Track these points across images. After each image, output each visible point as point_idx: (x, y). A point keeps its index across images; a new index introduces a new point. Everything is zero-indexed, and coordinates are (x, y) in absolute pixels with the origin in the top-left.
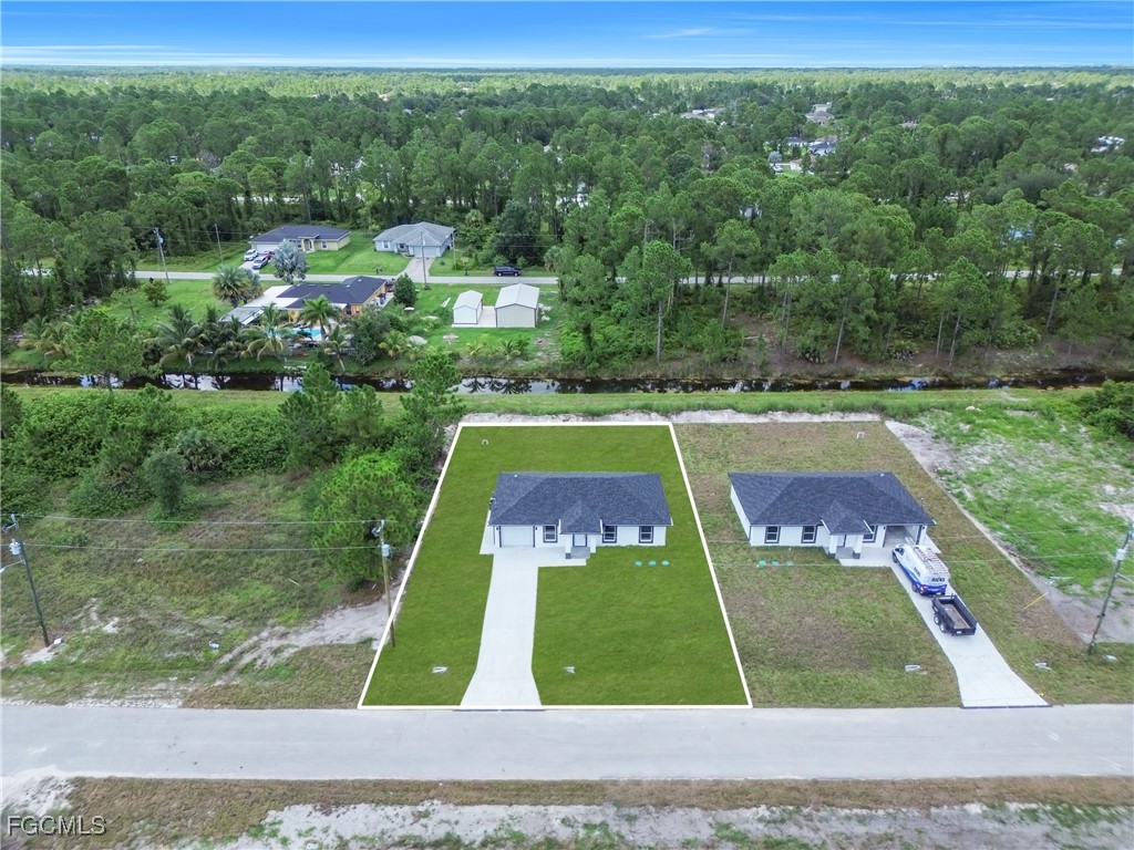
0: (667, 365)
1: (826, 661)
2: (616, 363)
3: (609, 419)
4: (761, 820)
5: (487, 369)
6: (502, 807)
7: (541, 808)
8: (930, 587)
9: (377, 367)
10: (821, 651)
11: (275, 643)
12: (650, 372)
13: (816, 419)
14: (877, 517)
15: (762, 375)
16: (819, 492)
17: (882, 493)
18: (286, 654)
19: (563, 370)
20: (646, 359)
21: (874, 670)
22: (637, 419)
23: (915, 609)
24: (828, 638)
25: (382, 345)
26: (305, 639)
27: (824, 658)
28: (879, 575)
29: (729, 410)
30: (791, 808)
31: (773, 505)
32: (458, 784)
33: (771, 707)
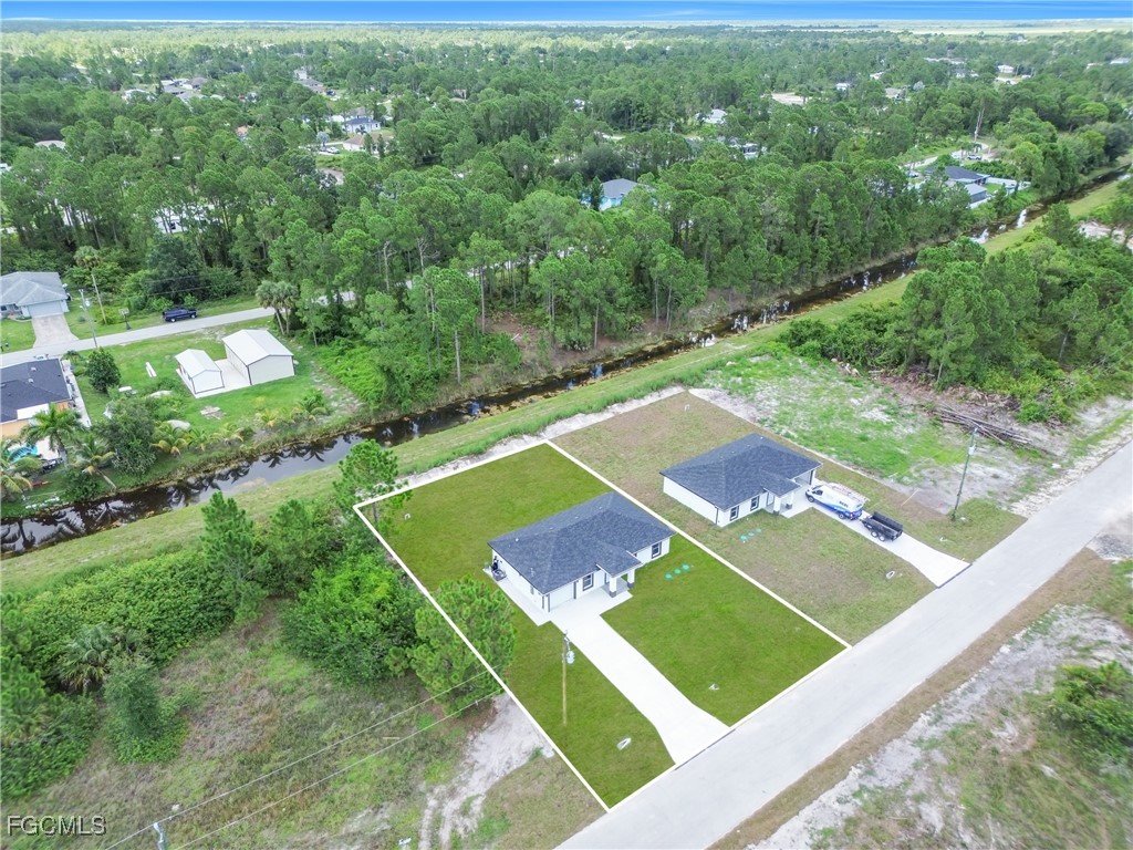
0: (468, 383)
3: (491, 454)
4: (930, 724)
6: (794, 818)
7: (816, 803)
9: (158, 472)
11: (452, 806)
13: (644, 403)
15: (548, 373)
18: (477, 807)
19: (376, 416)
20: (446, 382)
22: (515, 446)
23: (855, 533)
25: (161, 444)
26: (476, 786)
28: (813, 516)
30: (934, 706)
32: (748, 823)
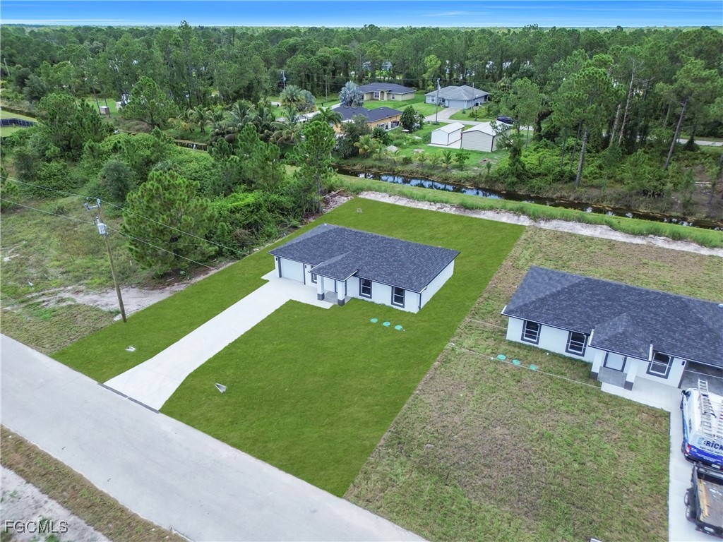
0: (583, 190)
1: (484, 485)
2: (535, 182)
3: (479, 214)
5: (427, 173)
8: (700, 451)
9: (351, 161)
10: (486, 471)
11: (68, 295)
12: (564, 193)
13: (705, 251)
14: (676, 346)
15: (684, 214)
16: (609, 299)
17: (699, 321)
18: (64, 304)
19: (487, 182)
20: (566, 182)
21: (542, 525)
22: (505, 217)
23: (665, 472)
24: (506, 460)
25: (357, 144)
26: (86, 298)
27: (485, 481)
28: (644, 416)
29: (605, 227)
31: (543, 300)
33: (365, 508)
